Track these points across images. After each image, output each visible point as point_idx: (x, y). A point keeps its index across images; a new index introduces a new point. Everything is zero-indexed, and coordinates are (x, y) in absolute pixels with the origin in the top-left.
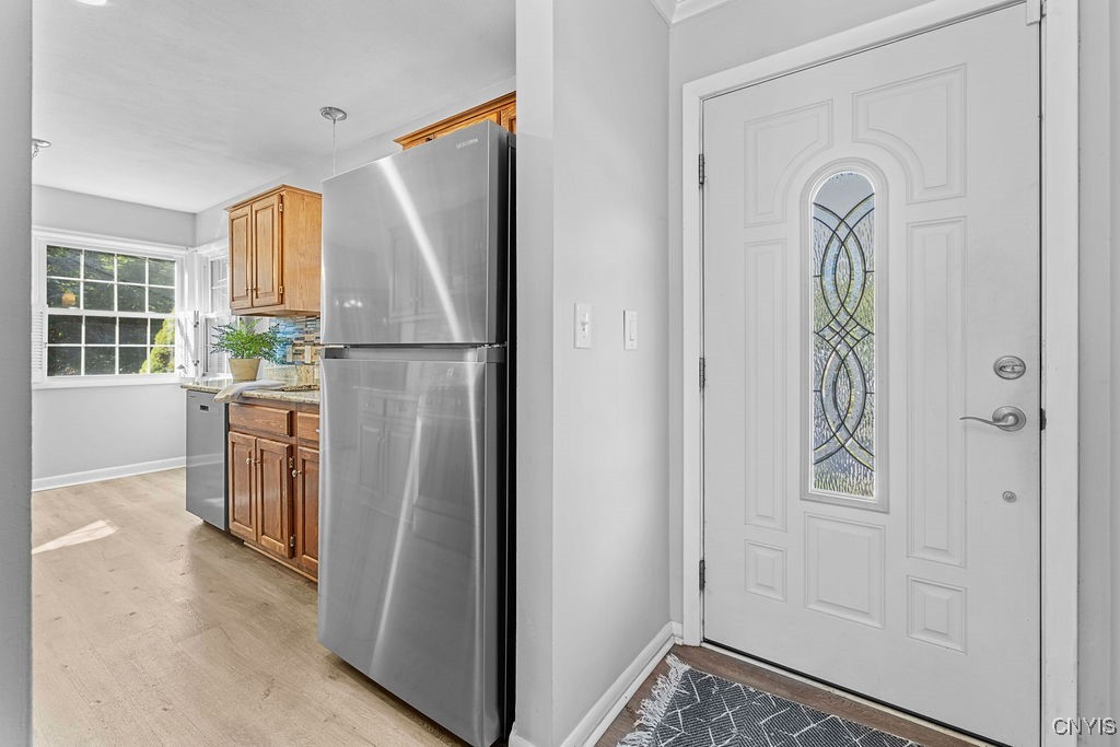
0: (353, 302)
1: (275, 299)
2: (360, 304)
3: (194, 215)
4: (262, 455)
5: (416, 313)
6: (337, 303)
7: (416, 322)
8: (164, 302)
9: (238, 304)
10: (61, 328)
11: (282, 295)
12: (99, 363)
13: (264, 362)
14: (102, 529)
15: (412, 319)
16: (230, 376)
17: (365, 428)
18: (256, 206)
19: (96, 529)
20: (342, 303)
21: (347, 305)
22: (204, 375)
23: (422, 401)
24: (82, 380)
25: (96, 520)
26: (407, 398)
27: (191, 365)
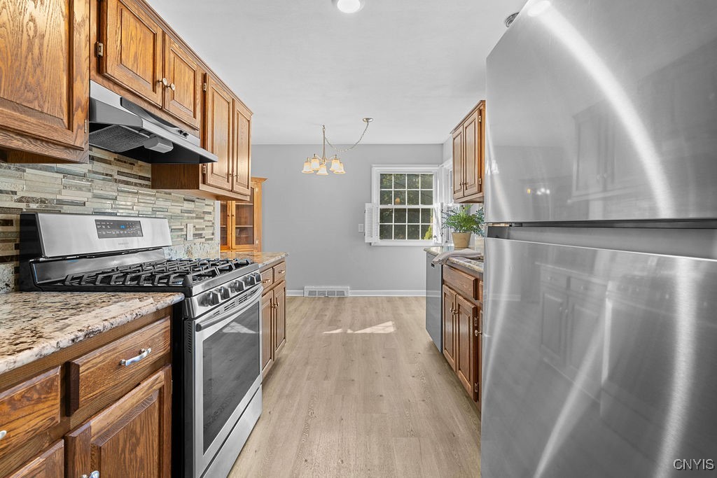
0: (543, 190)
1: (476, 189)
2: (548, 192)
3: (442, 144)
4: (459, 308)
5: (605, 190)
6: (529, 191)
7: (605, 199)
8: (428, 198)
9: (457, 195)
10: (385, 216)
11: (481, 185)
12: (400, 233)
13: (473, 234)
14: (388, 328)
15: (601, 195)
16: (453, 245)
17: (546, 295)
18: (465, 125)
19: (387, 327)
20: (534, 190)
21: (539, 193)
22: (447, 242)
23: (611, 286)
24: (392, 242)
25: (389, 321)
26: (594, 280)
27: (440, 235)
